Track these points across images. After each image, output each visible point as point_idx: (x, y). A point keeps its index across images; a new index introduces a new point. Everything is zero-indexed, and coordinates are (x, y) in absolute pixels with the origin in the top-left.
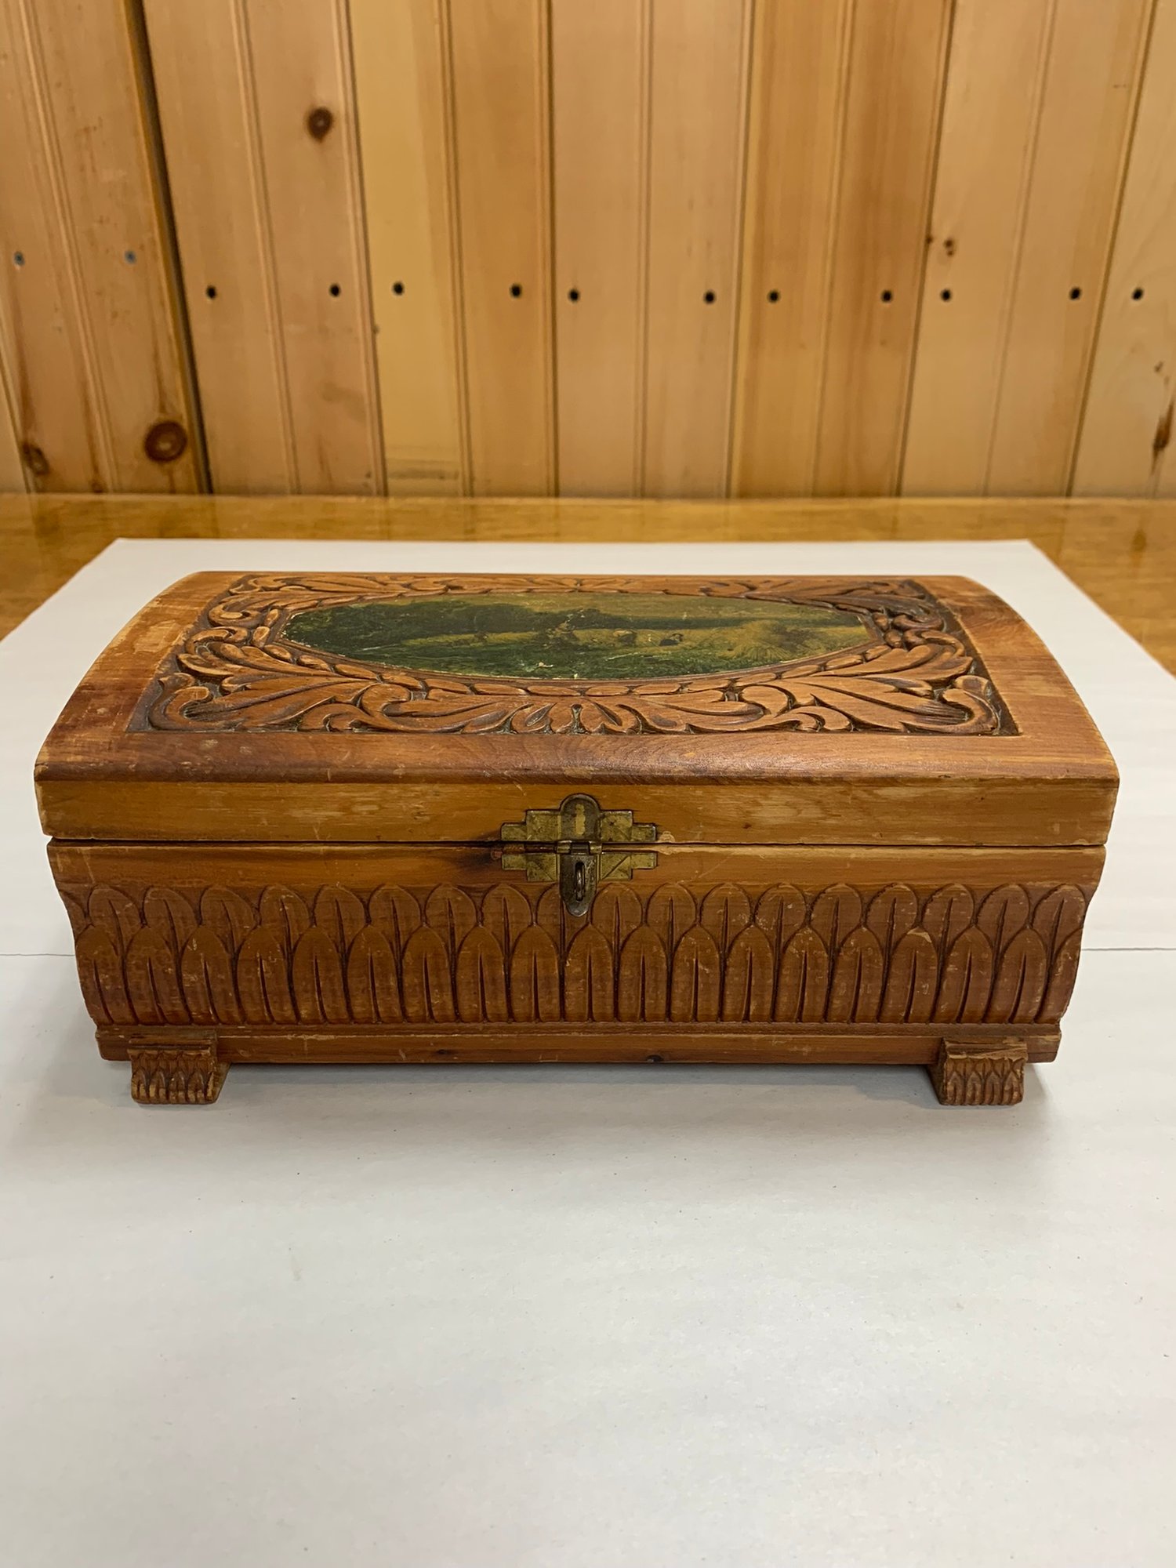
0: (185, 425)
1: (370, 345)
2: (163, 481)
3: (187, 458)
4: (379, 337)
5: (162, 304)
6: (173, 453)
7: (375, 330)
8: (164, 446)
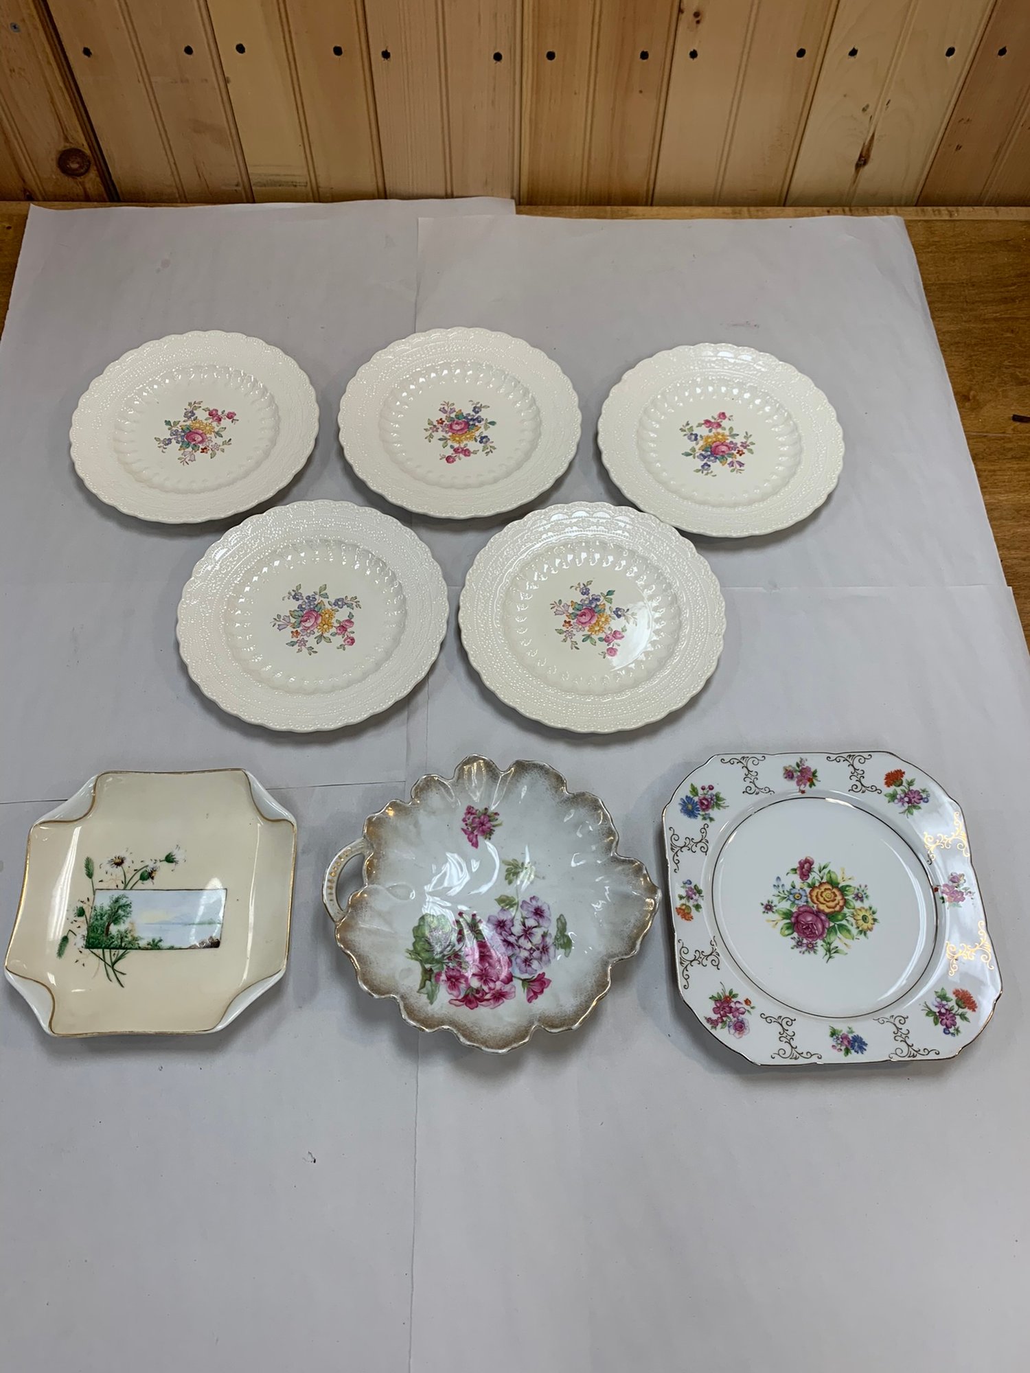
0: (88, 152)
1: (224, 90)
2: (78, 190)
3: (93, 173)
4: (228, 85)
5: (51, 64)
6: (82, 171)
7: (226, 81)
8: (75, 166)
